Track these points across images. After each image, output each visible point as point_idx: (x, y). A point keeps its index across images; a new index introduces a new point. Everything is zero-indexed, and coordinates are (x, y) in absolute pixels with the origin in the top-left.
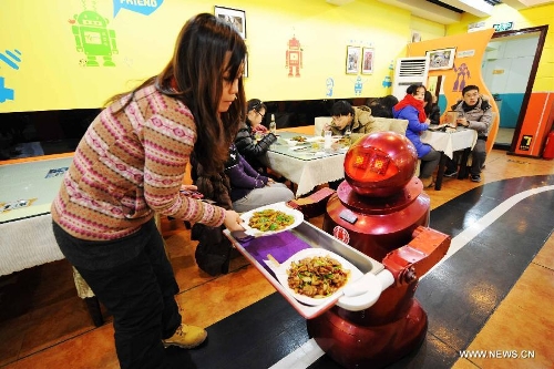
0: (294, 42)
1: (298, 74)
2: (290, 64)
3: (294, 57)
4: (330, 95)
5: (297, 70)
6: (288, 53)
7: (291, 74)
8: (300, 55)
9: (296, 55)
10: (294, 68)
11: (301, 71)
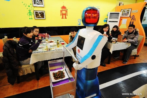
0: (64, 7)
1: (66, 18)
2: (63, 15)
3: (64, 12)
4: (80, 25)
5: (65, 16)
6: (61, 11)
7: (63, 18)
8: (66, 11)
9: (65, 12)
10: (64, 16)
11: (67, 17)
